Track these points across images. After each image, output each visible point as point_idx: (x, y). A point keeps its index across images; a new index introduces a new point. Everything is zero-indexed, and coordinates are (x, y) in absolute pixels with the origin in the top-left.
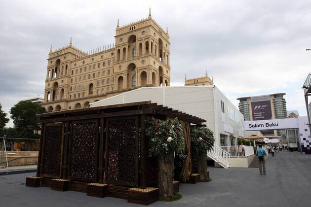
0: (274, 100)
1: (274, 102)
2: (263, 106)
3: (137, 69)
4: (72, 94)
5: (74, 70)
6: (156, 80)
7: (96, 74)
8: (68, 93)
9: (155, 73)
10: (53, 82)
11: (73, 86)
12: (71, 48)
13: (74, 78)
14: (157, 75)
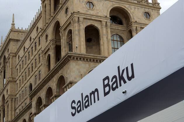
3: (62, 30)
4: (18, 111)
5: (18, 67)
6: (101, 42)
7: (34, 65)
8: (13, 109)
9: (97, 25)
10: (2, 96)
11: (18, 96)
12: (12, 30)
13: (18, 82)
14: (104, 29)
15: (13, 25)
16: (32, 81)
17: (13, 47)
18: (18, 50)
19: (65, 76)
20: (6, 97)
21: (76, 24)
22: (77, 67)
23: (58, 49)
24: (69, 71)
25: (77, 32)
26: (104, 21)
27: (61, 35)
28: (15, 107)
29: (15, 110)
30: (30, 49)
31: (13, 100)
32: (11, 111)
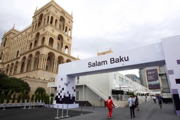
0: (159, 68)
1: (159, 70)
2: (153, 72)
3: (40, 36)
4: (9, 59)
5: (13, 43)
6: (54, 44)
7: (21, 44)
8: (6, 58)
9: (53, 38)
10: (1, 52)
11: (10, 54)
12: (13, 29)
13: (11, 49)
14: (55, 40)
15: (14, 27)
16: (19, 50)
17: (11, 36)
18: (14, 37)
19: (40, 52)
20: (3, 53)
21: (47, 36)
22: (46, 50)
23: (36, 42)
24: (42, 50)
25: (47, 38)
26: (56, 37)
27: (39, 37)
28: (7, 57)
29: (7, 59)
30: (21, 38)
31: (7, 55)
32: (5, 58)
